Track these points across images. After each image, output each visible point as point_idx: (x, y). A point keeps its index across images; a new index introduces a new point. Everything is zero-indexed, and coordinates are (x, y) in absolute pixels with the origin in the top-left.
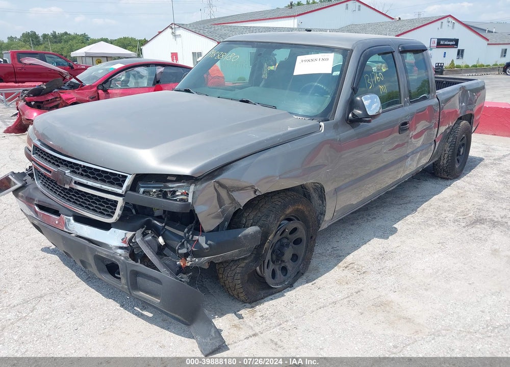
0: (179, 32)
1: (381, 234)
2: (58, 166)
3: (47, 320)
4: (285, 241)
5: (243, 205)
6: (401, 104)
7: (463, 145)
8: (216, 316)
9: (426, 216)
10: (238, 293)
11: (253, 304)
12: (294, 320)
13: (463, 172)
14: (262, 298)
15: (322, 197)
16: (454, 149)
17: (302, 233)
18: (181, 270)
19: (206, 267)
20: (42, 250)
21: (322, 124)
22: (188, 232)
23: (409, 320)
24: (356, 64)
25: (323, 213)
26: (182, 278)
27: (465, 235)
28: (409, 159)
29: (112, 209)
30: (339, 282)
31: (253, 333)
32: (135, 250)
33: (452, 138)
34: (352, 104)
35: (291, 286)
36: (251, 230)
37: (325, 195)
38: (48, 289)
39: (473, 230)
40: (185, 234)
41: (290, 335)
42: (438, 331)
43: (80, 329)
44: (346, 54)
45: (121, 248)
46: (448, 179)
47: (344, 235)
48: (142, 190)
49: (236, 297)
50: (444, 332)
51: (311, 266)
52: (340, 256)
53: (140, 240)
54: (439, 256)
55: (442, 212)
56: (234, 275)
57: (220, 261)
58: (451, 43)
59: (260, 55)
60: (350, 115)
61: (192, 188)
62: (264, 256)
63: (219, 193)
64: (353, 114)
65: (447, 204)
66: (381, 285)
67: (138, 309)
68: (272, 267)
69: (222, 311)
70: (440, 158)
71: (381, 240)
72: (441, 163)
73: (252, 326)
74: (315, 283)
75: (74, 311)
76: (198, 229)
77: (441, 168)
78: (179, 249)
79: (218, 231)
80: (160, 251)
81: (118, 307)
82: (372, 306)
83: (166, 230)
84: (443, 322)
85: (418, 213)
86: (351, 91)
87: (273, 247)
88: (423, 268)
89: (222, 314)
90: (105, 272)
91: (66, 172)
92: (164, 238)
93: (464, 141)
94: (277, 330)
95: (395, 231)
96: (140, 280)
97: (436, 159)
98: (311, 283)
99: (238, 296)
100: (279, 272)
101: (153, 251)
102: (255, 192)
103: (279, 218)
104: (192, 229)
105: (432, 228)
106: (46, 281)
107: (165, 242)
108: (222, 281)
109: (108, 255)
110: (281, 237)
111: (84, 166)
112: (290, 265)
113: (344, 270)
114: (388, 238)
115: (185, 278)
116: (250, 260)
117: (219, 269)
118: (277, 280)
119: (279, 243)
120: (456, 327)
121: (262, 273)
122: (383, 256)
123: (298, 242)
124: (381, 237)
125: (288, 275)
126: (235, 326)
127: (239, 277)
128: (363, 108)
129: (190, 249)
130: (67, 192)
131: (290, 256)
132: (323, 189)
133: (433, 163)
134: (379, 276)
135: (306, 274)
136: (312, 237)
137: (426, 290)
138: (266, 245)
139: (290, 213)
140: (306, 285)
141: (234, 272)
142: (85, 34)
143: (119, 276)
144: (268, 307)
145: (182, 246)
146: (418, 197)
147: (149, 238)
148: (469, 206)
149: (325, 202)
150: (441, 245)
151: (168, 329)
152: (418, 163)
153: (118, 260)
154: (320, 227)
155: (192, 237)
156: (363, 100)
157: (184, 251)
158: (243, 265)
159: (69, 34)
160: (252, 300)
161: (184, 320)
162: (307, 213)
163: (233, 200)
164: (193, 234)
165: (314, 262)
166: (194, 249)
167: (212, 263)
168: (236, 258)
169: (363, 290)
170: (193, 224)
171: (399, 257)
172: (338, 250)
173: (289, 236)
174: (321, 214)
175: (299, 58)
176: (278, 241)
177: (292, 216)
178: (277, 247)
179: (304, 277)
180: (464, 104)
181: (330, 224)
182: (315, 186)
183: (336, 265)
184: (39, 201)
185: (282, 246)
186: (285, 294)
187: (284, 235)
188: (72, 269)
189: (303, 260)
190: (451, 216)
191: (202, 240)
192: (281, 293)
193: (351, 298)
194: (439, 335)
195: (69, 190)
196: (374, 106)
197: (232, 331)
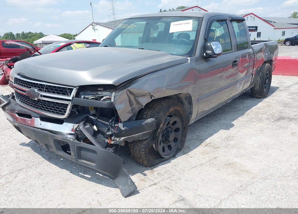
0: (97, 27)
1: (225, 127)
2: (30, 88)
3: (25, 182)
4: (170, 129)
5: (144, 106)
6: (232, 50)
7: (267, 78)
8: (130, 175)
9: (250, 117)
10: (143, 160)
11: (152, 168)
12: (178, 175)
13: (268, 94)
14: (158, 164)
15: (190, 103)
16: (263, 80)
17: (179, 125)
18: (108, 145)
19: (123, 145)
20: (20, 144)
21: (189, 58)
22: (112, 122)
23: (247, 172)
24: (206, 25)
25: (191, 113)
26: (109, 150)
27: (275, 126)
28: (238, 83)
29: (64, 110)
30: (203, 153)
31: (154, 183)
32: (79, 136)
33: (261, 74)
34: (205, 48)
35: (174, 157)
36: (150, 120)
37: (192, 102)
38: (25, 165)
39: (279, 123)
40: (110, 124)
41: (176, 183)
42: (266, 177)
43: (46, 186)
44: (199, 20)
45: (71, 134)
46: (260, 98)
47: (203, 129)
48: (83, 97)
49: (142, 163)
50: (270, 177)
51: (185, 146)
52: (202, 140)
53: (82, 128)
54: (261, 137)
55: (259, 115)
56: (140, 149)
57: (131, 141)
58: (253, 29)
59: (148, 24)
60: (205, 54)
61: (113, 94)
62: (158, 137)
63: (130, 98)
64: (206, 54)
65: (261, 111)
66: (228, 154)
67: (82, 174)
68: (162, 145)
69: (133, 172)
70: (255, 86)
71: (225, 131)
72: (256, 89)
73: (153, 179)
74: (188, 155)
75: (42, 176)
76: (118, 120)
77: (256, 91)
78: (106, 132)
79: (130, 121)
80: (95, 134)
81: (69, 173)
82: (225, 165)
83: (98, 121)
84: (268, 172)
85: (245, 115)
86: (204, 40)
87: (162, 133)
88: (252, 144)
89: (134, 174)
90: (61, 150)
91: (35, 90)
92: (97, 127)
93: (268, 76)
94: (168, 180)
95: (233, 125)
96: (83, 152)
97: (253, 86)
98: (186, 155)
99: (143, 162)
100: (166, 148)
101: (91, 134)
102: (151, 98)
103: (166, 114)
104: (114, 120)
105: (254, 123)
106: (23, 161)
107: (97, 129)
108: (132, 154)
109: (62, 139)
110: (167, 127)
111: (47, 85)
112: (172, 144)
113: (205, 147)
114: (229, 129)
115: (111, 150)
116: (149, 140)
117: (131, 146)
118: (166, 153)
119: (166, 130)
120: (276, 174)
121: (157, 149)
122: (228, 138)
123: (177, 130)
124: (225, 129)
125: (172, 150)
126: (142, 180)
127: (143, 150)
128: (212, 49)
129: (113, 132)
130: (36, 103)
131: (173, 139)
132: (191, 98)
133: (251, 88)
134: (226, 149)
135: (182, 150)
136: (185, 128)
137: (256, 155)
138: (159, 130)
139: (172, 112)
140: (183, 156)
141: (140, 147)
142: (41, 32)
143: (69, 152)
144: (161, 169)
145: (109, 130)
146: (244, 107)
147: (88, 126)
148: (274, 111)
149: (192, 106)
150: (261, 132)
151: (101, 184)
152: (243, 87)
153: (69, 141)
154: (189, 122)
155: (114, 125)
156: (212, 45)
157: (110, 133)
158: (145, 143)
159: (32, 33)
160: (152, 165)
161: (111, 176)
162: (182, 112)
163: (138, 103)
164: (115, 123)
165: (187, 144)
166: (116, 132)
167: (126, 142)
168: (141, 139)
169: (217, 157)
170: (114, 118)
171: (237, 139)
172: (200, 137)
173: (172, 127)
174: (190, 114)
175: (172, 24)
176: (165, 129)
177: (173, 114)
178: (165, 132)
179: (181, 152)
180: (267, 54)
181: (195, 121)
182: (186, 96)
183: (200, 144)
184: (18, 111)
185: (168, 132)
186: (171, 161)
187: (169, 126)
188: (39, 154)
189: (180, 141)
190: (265, 116)
191: (120, 125)
192: (168, 161)
193: (211, 161)
194: (267, 179)
195: (38, 101)
196: (218, 50)
197: (141, 182)
